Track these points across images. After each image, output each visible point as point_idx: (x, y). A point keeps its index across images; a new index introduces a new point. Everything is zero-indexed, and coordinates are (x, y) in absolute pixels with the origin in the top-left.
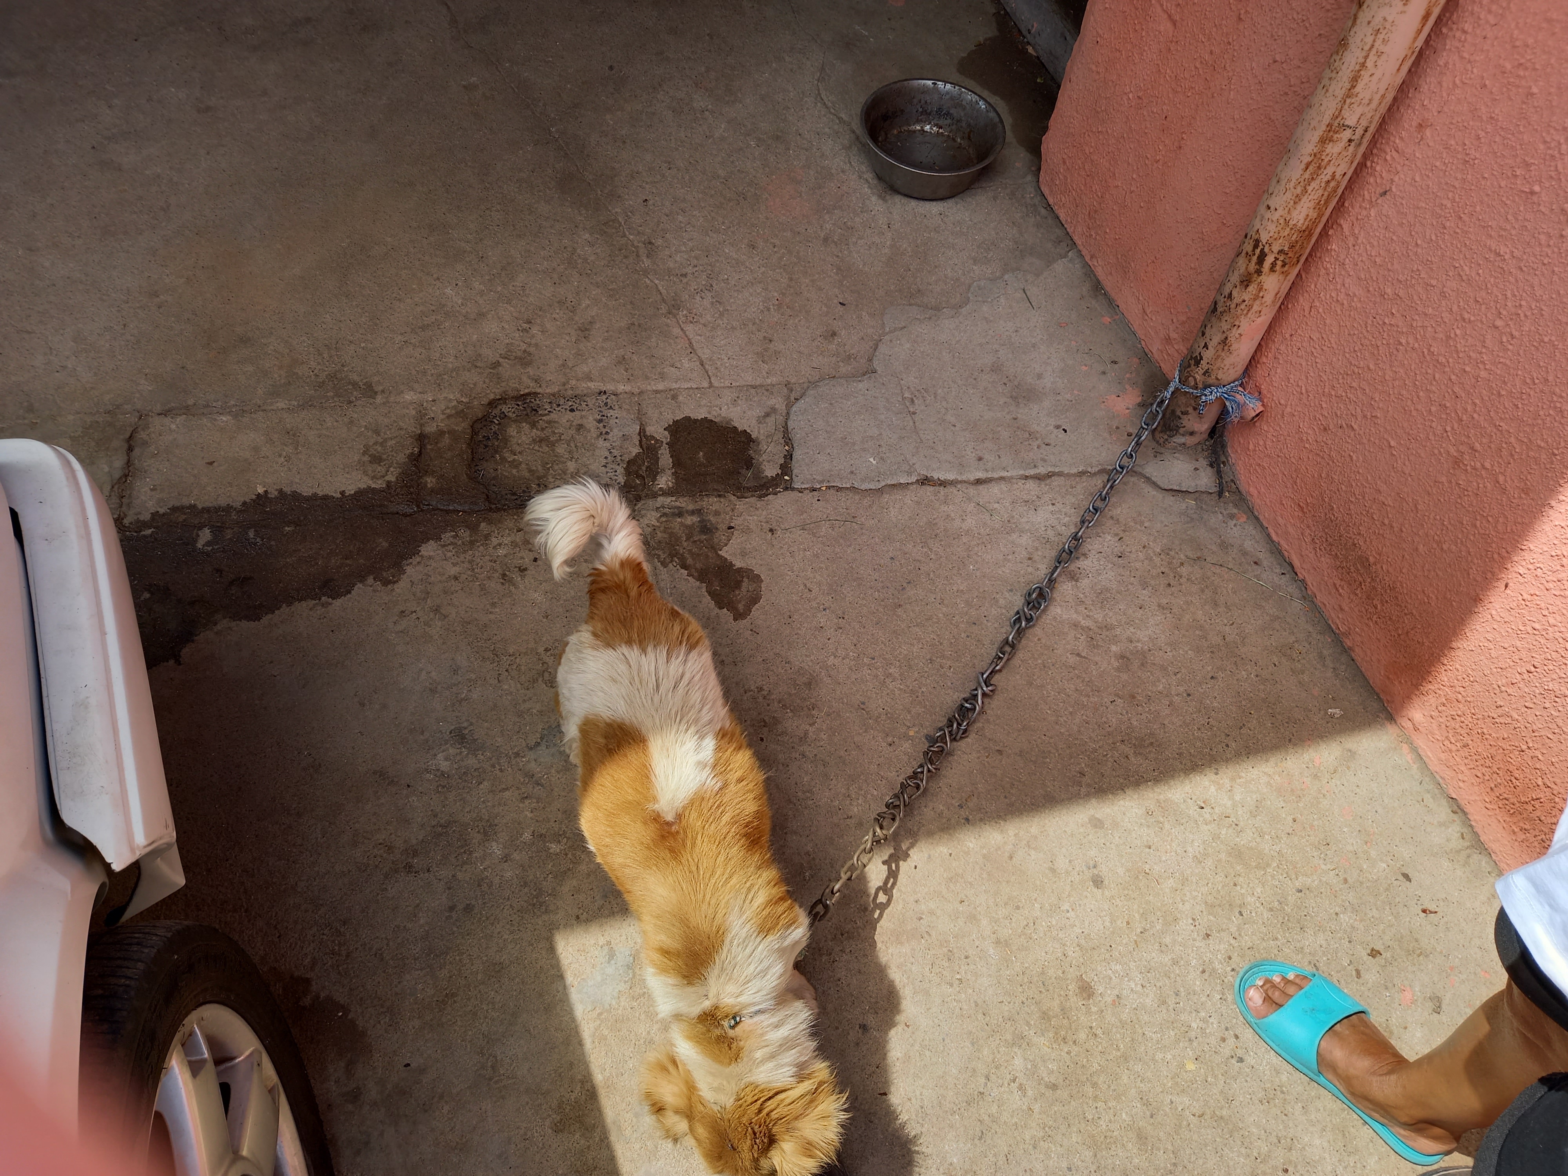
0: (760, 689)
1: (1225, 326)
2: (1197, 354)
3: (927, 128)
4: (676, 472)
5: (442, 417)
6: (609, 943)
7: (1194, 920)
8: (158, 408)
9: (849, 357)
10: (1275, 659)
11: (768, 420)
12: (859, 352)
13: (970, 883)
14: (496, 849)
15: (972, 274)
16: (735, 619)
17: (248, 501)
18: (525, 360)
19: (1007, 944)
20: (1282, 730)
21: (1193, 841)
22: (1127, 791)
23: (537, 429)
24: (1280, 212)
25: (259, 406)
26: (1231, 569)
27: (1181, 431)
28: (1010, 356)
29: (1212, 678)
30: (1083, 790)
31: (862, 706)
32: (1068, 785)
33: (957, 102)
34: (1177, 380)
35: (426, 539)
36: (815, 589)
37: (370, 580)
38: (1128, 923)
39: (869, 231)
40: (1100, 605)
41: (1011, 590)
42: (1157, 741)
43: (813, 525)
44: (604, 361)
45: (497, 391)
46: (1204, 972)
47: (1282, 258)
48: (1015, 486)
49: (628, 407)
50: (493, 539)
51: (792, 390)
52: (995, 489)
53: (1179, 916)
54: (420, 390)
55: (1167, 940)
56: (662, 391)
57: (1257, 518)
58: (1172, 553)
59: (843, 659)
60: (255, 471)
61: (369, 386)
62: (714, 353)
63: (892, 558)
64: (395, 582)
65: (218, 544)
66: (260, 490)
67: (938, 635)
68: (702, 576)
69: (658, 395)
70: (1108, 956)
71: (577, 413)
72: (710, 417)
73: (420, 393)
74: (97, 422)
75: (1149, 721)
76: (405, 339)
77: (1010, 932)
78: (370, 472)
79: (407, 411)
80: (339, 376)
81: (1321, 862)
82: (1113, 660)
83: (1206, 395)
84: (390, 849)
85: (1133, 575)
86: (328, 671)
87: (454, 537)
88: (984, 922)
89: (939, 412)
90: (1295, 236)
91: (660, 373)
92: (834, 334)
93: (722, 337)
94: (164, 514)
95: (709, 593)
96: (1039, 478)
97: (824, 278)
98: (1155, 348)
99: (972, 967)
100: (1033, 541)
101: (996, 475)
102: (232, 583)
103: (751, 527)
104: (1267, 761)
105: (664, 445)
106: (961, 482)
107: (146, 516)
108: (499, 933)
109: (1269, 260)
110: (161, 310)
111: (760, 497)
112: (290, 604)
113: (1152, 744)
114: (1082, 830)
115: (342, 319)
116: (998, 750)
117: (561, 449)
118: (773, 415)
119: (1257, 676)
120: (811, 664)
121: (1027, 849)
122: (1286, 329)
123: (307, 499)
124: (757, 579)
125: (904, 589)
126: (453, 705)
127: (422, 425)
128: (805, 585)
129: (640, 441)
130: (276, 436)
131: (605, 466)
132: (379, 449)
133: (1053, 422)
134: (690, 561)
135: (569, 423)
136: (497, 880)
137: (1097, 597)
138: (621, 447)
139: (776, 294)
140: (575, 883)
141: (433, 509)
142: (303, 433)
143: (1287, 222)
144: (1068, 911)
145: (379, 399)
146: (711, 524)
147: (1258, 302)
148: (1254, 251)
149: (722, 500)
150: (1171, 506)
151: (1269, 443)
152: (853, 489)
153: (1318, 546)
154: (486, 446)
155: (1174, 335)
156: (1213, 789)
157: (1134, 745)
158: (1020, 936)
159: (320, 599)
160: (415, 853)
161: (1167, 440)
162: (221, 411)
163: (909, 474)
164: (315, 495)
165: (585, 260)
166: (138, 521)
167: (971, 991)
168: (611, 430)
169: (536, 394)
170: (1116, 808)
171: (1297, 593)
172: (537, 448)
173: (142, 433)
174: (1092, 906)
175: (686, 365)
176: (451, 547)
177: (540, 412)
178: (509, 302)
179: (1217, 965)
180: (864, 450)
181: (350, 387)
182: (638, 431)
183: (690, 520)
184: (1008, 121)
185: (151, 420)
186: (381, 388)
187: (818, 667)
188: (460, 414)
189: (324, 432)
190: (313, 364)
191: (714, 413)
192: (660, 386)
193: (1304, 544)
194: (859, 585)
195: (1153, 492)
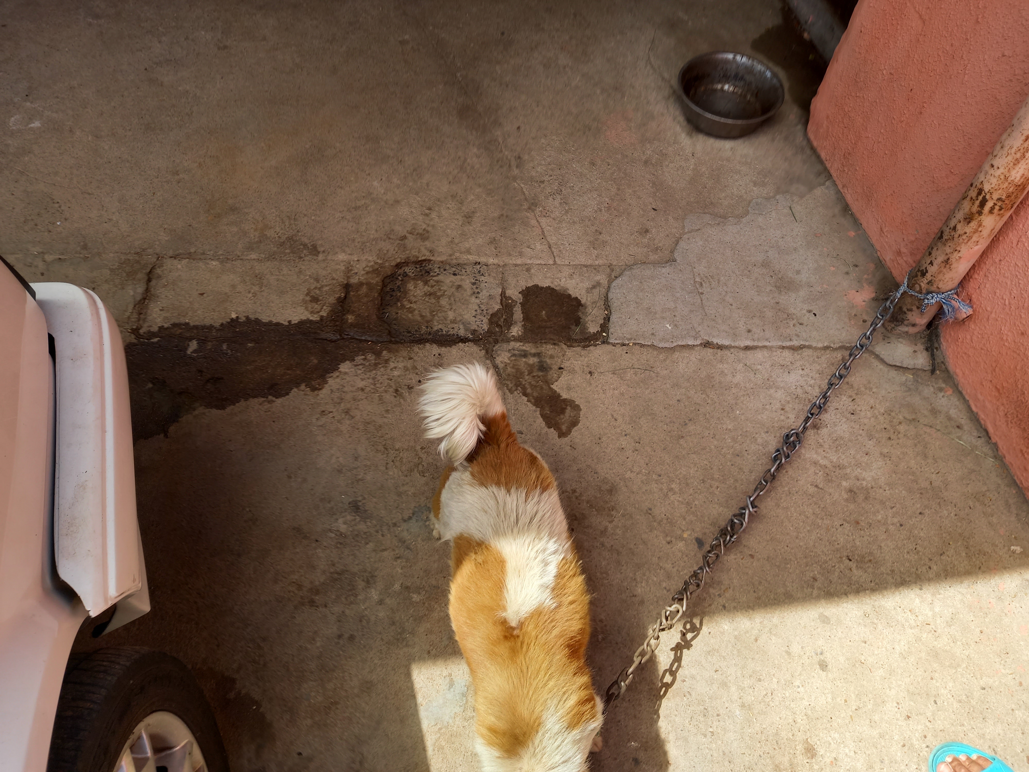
0: (574, 491)
1: (948, 250)
2: (924, 268)
3: (726, 87)
4: (525, 324)
5: (363, 272)
6: (450, 675)
7: (898, 703)
8: (171, 253)
9: (657, 249)
10: (971, 504)
11: (594, 291)
12: (664, 245)
13: (724, 657)
14: (374, 594)
15: (752, 194)
16: (559, 437)
17: (225, 323)
18: (424, 236)
19: (750, 708)
20: (974, 560)
21: (900, 640)
22: (849, 596)
23: (428, 286)
24: (1001, 170)
25: (239, 256)
26: (939, 430)
27: (906, 322)
28: (777, 255)
29: (920, 513)
30: (815, 592)
31: (649, 512)
32: (803, 587)
33: (750, 70)
34: (906, 285)
35: (343, 360)
36: (620, 420)
37: (303, 387)
38: (846, 701)
39: (678, 158)
40: (835, 449)
41: (767, 432)
42: (874, 558)
43: (621, 371)
44: (480, 241)
45: (402, 256)
46: (904, 746)
47: (999, 204)
48: (775, 353)
49: (495, 275)
50: (391, 363)
51: (613, 270)
52: (759, 355)
53: (886, 699)
54: (349, 252)
55: (876, 718)
56: (520, 265)
57: (960, 393)
58: (893, 414)
59: (638, 474)
60: (231, 301)
61: (315, 247)
62: (559, 239)
63: (678, 401)
64: (320, 389)
65: (201, 352)
66: (234, 316)
67: (710, 462)
68: (537, 402)
69: (517, 268)
70: (829, 725)
71: (458, 277)
72: (552, 286)
73: (349, 254)
74: (129, 260)
75: (869, 543)
76: (343, 216)
77: (753, 699)
78: (310, 308)
79: (339, 267)
80: (295, 238)
81: (1002, 667)
82: (843, 492)
83: (928, 299)
84: (300, 587)
85: (862, 428)
86: (268, 451)
87: (365, 359)
88: (733, 689)
89: (720, 294)
90: (1011, 189)
91: (519, 252)
92: (647, 231)
93: (566, 229)
94: (167, 328)
95: (542, 415)
96: (793, 349)
97: (643, 190)
98: (888, 257)
99: (722, 723)
100: (786, 396)
101: (760, 344)
102: (208, 381)
103: (576, 369)
104: (962, 583)
105: (518, 304)
106: (734, 347)
107: (155, 329)
108: (371, 658)
109: (989, 204)
110: (179, 185)
111: (584, 347)
112: (246, 400)
113: (870, 561)
114: (812, 624)
115: (301, 198)
116: (750, 555)
117: (444, 302)
118: (598, 287)
119: (956, 515)
120: (613, 475)
121: (769, 634)
122: (996, 256)
123: (265, 324)
124: (577, 408)
125: (686, 424)
126: (353, 483)
127: (348, 277)
128: (613, 416)
129: (501, 300)
130: (248, 278)
131: (475, 317)
132: (318, 292)
133: (806, 307)
134: (529, 391)
135: (451, 284)
136: (373, 618)
137: (833, 443)
138: (487, 304)
139: (607, 200)
140: (428, 625)
141: (351, 338)
142: (266, 277)
143: (1006, 178)
144: (799, 687)
145: (321, 257)
146: (547, 364)
147: (977, 235)
148: (977, 197)
149: (556, 347)
150: (894, 378)
151: (975, 338)
152: (653, 346)
153: (1010, 419)
154: (392, 296)
155: (903, 250)
156: (917, 601)
157: (857, 560)
158: (760, 703)
159: (267, 398)
160: (317, 592)
161: (893, 328)
162: (212, 258)
163: (696, 338)
164: (271, 322)
165: (473, 167)
166: (149, 332)
167: (720, 742)
168: (481, 291)
169: (430, 261)
170: (841, 609)
171: (990, 453)
172: (427, 299)
173: (158, 269)
174: (818, 685)
175: (538, 246)
176: (361, 367)
177: (431, 274)
178: (417, 194)
179: (915, 742)
180: (663, 318)
181: (302, 247)
182: (500, 292)
183: (532, 360)
184: (786, 85)
185: (165, 260)
186: (322, 249)
187: (618, 478)
188: (375, 271)
189: (281, 277)
190: (278, 229)
191: (556, 283)
192: (519, 262)
193: (998, 417)
194: (653, 419)
195: (881, 366)
